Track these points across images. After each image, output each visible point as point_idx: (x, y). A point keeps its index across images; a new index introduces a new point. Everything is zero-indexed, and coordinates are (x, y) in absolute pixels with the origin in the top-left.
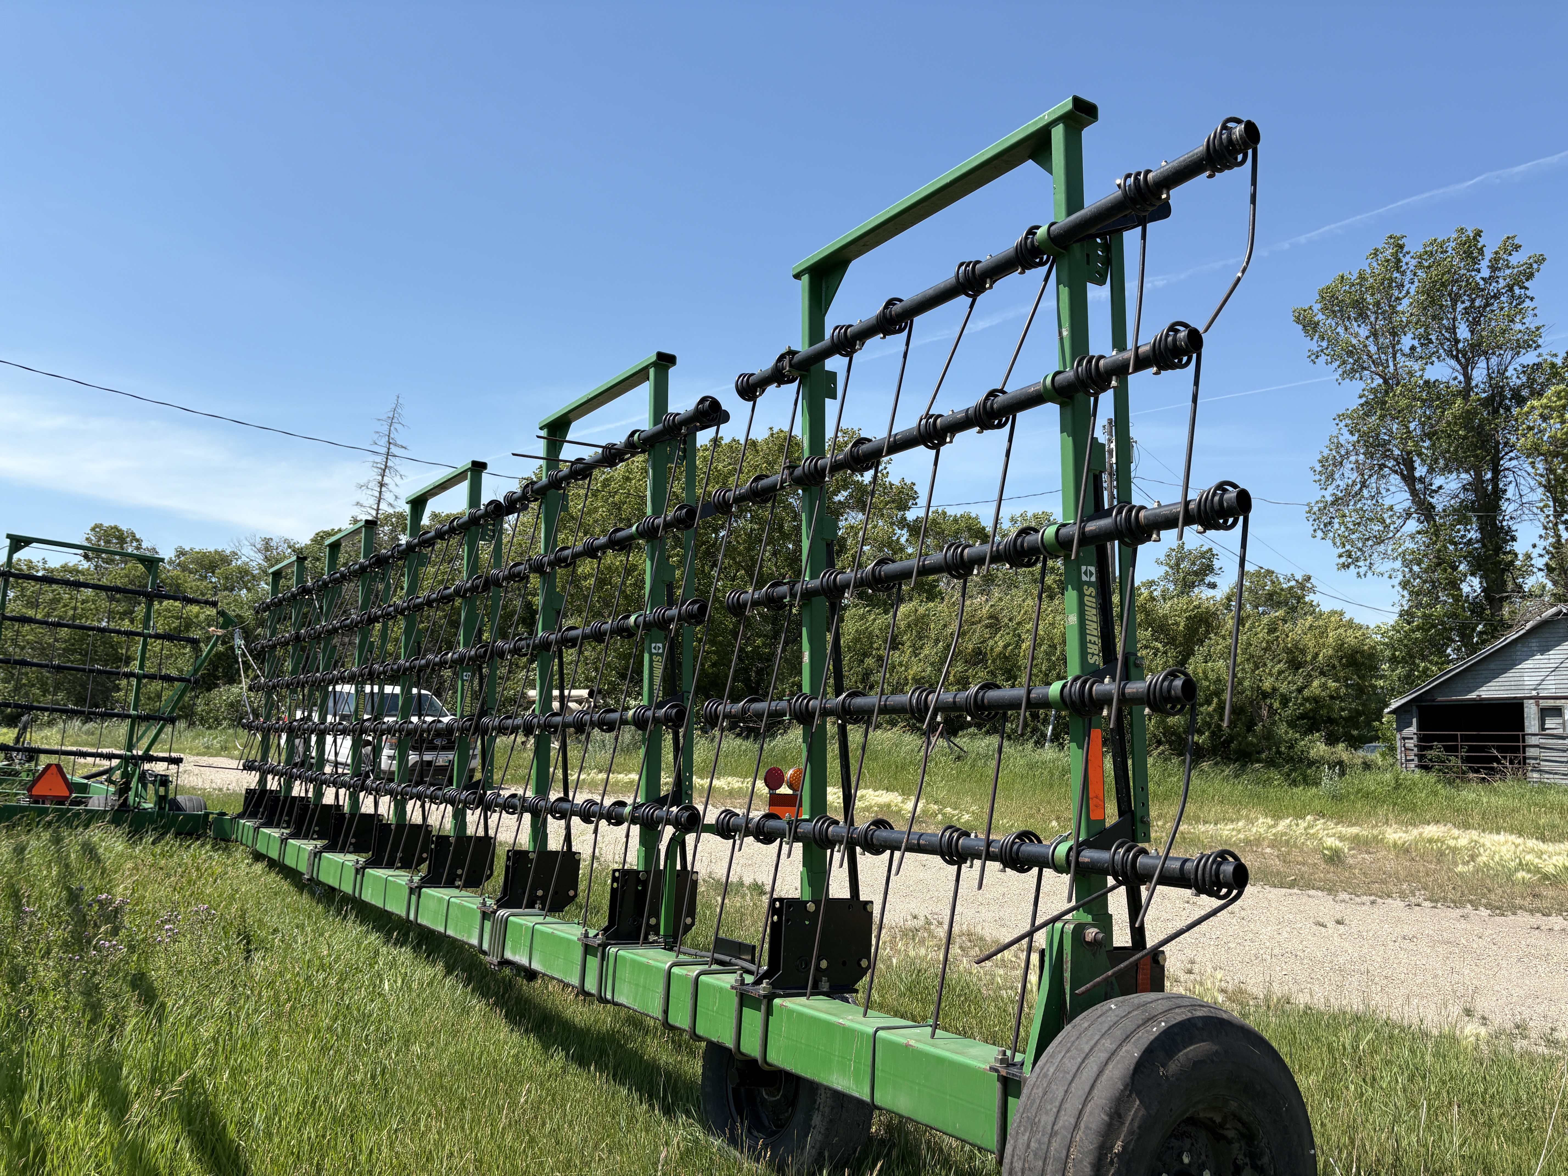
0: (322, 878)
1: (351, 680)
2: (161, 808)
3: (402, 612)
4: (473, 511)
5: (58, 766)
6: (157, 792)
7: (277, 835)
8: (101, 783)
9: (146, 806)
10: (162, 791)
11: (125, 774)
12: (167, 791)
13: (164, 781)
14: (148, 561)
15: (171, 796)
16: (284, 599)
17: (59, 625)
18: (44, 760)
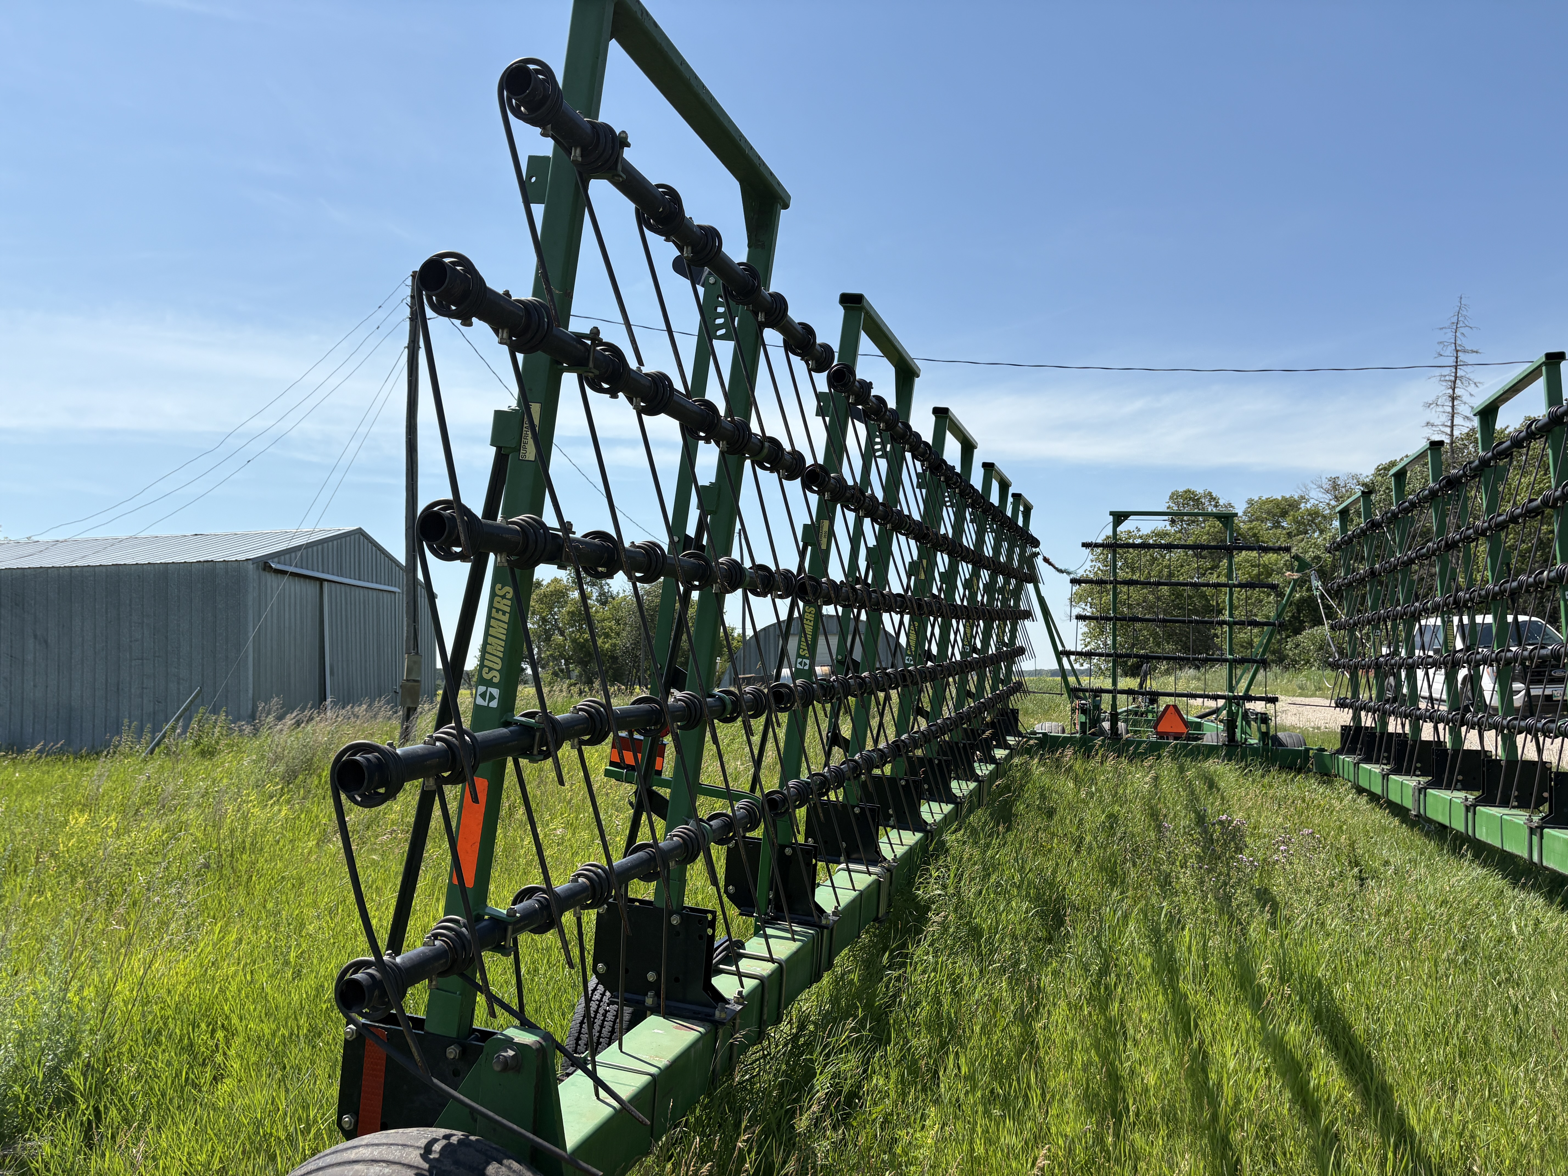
0: (1430, 814)
1: (1436, 610)
2: (1266, 745)
3: (1483, 533)
4: (1554, 409)
5: (1175, 707)
6: (1259, 729)
7: (1377, 771)
8: (1212, 721)
9: (1252, 742)
10: (1264, 728)
11: (1230, 712)
12: (1268, 728)
13: (1264, 719)
14: (1224, 517)
15: (1272, 732)
16: (1354, 536)
17: (1159, 584)
18: (1164, 701)
